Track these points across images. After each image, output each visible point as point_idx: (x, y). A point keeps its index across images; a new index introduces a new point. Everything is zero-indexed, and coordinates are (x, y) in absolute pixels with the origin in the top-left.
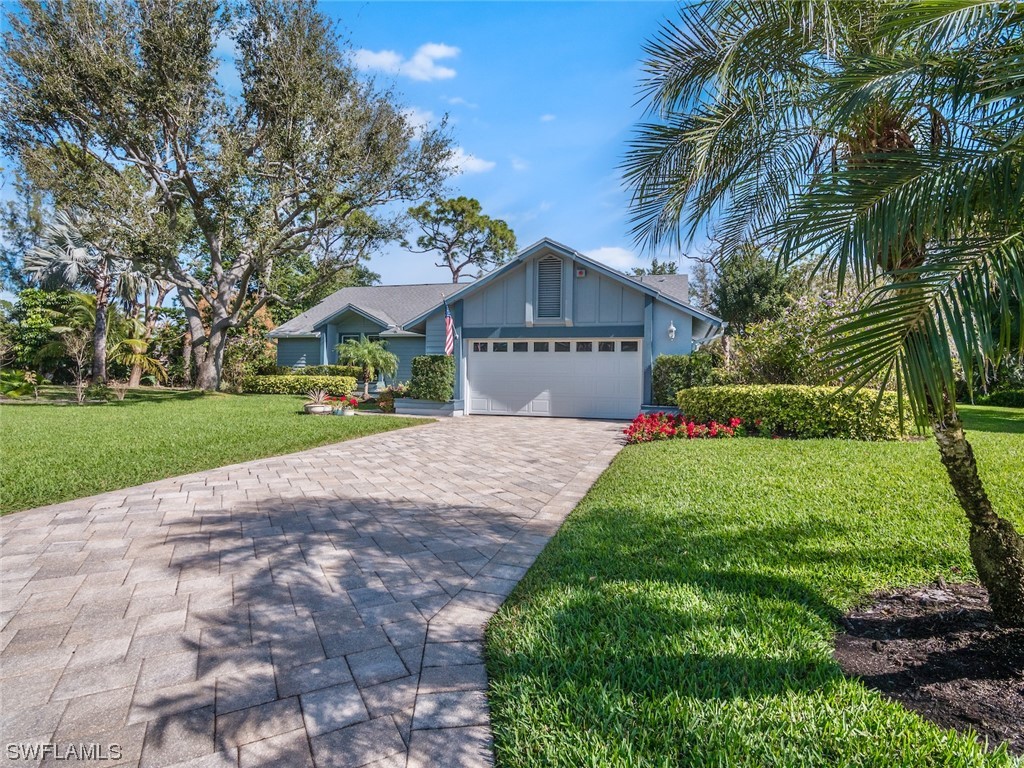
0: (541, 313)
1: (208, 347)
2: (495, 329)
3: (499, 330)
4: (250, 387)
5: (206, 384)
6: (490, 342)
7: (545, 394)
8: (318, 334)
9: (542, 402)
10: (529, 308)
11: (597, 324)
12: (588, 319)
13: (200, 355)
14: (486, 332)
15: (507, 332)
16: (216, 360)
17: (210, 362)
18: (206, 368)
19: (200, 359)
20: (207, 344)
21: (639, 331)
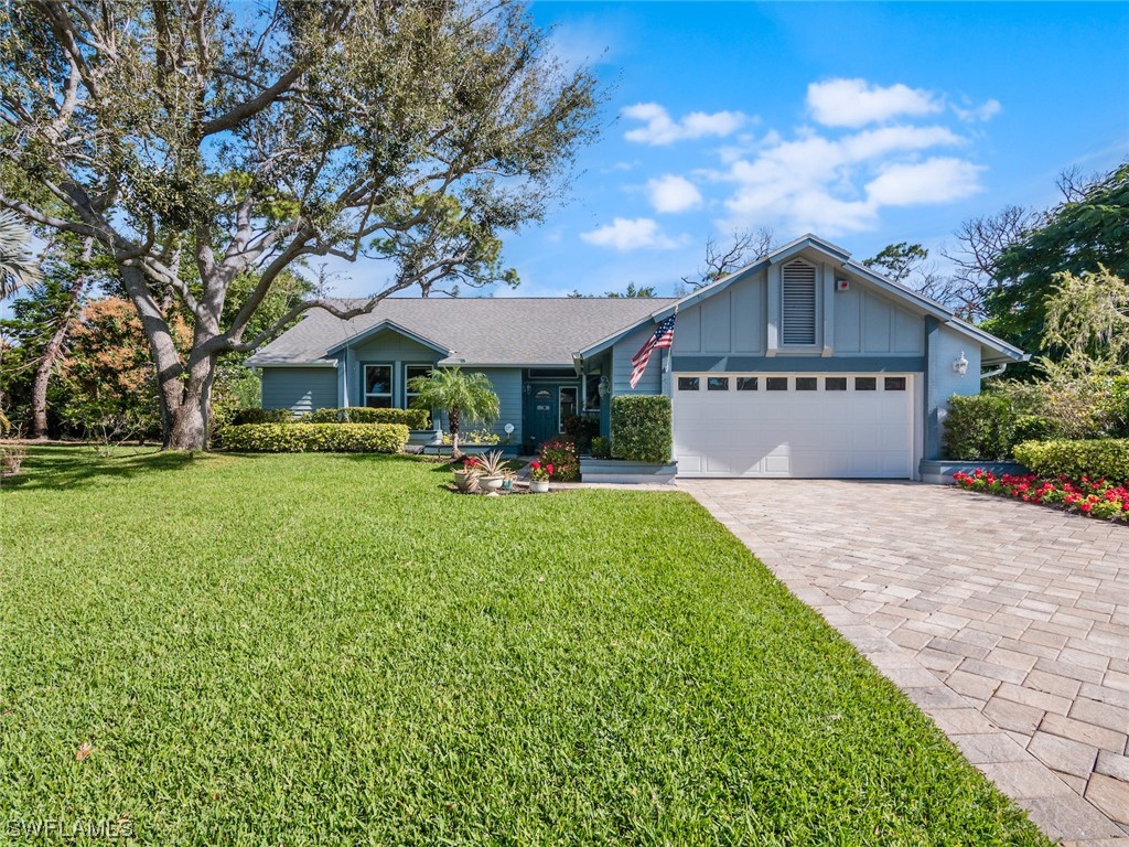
0: (787, 338)
1: (187, 382)
2: (718, 359)
3: (724, 361)
4: (239, 442)
5: (187, 440)
6: (703, 378)
7: (783, 448)
8: (335, 363)
9: (778, 459)
10: (773, 332)
11: (862, 354)
12: (850, 348)
13: (175, 393)
14: (705, 363)
15: (734, 364)
16: (202, 402)
17: (194, 404)
18: (186, 416)
19: (175, 401)
20: (186, 376)
21: (921, 364)
